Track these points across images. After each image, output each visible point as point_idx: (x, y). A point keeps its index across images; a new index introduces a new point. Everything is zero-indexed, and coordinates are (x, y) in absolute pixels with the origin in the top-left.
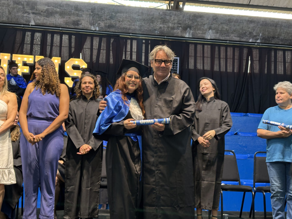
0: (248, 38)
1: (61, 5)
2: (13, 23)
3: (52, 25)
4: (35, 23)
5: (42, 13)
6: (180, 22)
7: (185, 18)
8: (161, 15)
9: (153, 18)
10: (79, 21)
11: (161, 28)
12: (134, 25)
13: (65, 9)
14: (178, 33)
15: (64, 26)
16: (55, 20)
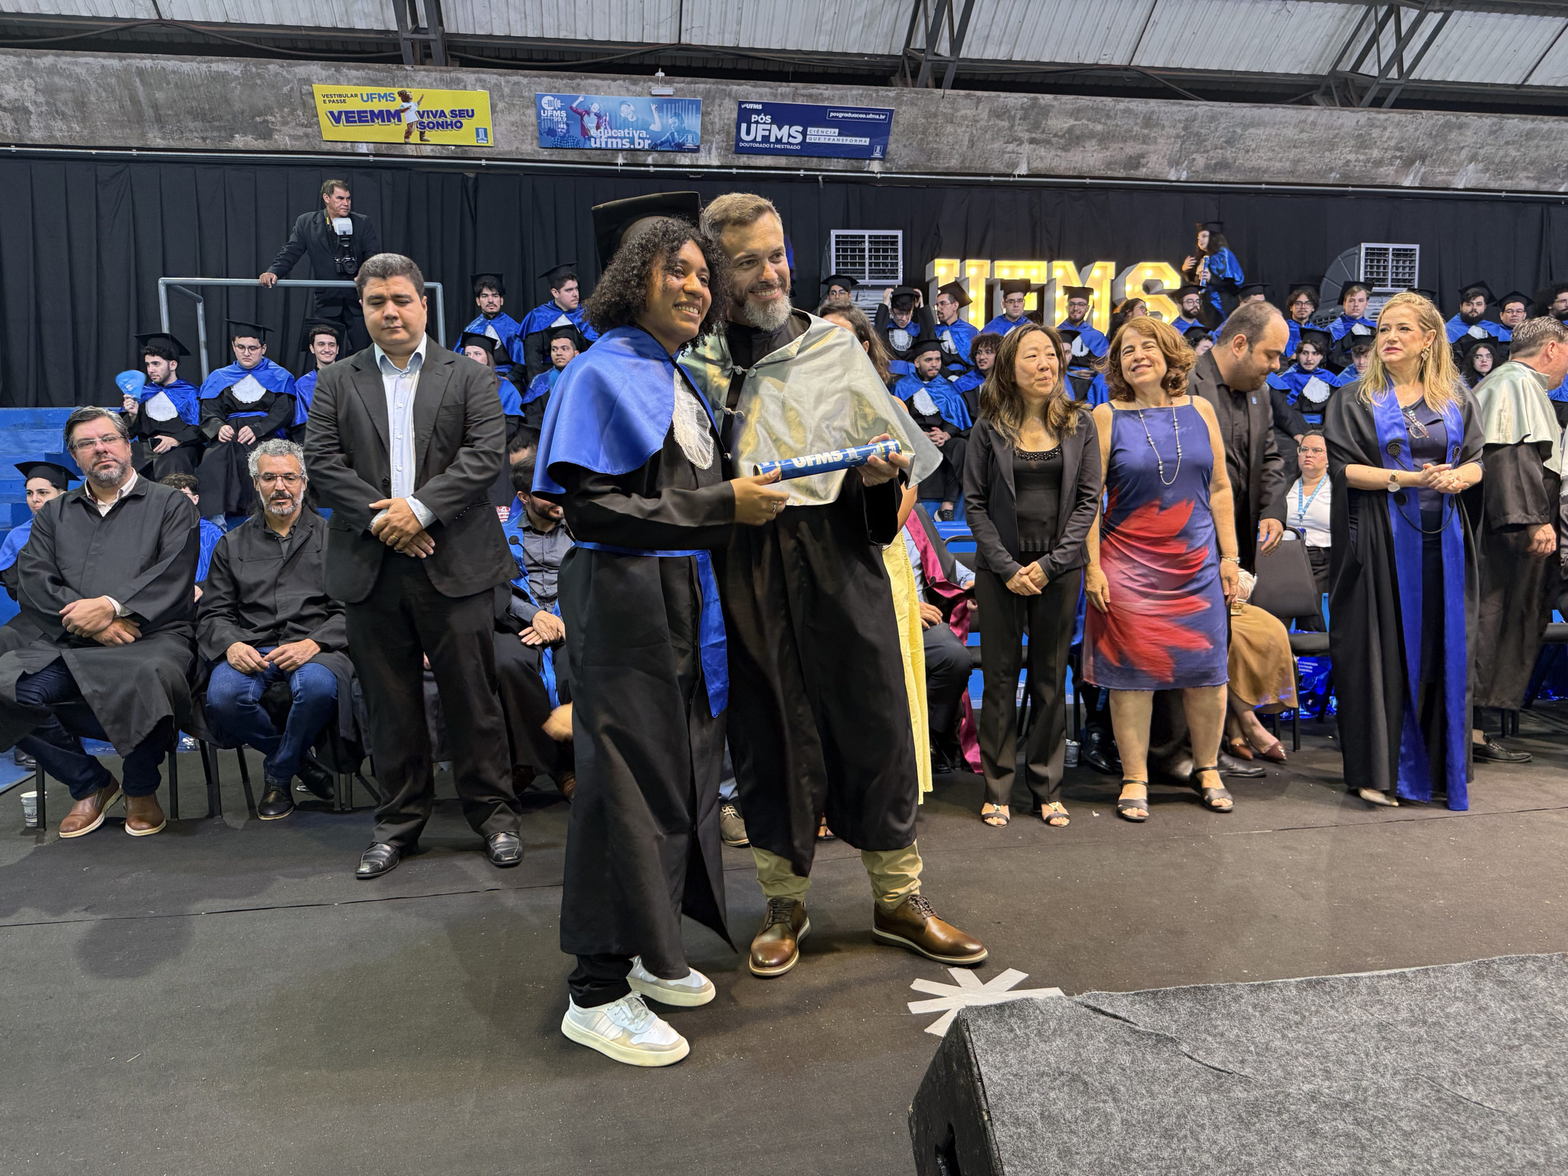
0: (1559, 180)
1: (1112, 113)
2: (973, 171)
3: (1071, 173)
4: (1029, 169)
5: (1054, 140)
6: (1404, 144)
7: (1418, 132)
8: (1362, 127)
9: (1335, 136)
10: (1142, 156)
11: (1348, 161)
12: (1281, 160)
13: (1117, 126)
14: (1388, 175)
15: (1102, 173)
16: (1083, 158)
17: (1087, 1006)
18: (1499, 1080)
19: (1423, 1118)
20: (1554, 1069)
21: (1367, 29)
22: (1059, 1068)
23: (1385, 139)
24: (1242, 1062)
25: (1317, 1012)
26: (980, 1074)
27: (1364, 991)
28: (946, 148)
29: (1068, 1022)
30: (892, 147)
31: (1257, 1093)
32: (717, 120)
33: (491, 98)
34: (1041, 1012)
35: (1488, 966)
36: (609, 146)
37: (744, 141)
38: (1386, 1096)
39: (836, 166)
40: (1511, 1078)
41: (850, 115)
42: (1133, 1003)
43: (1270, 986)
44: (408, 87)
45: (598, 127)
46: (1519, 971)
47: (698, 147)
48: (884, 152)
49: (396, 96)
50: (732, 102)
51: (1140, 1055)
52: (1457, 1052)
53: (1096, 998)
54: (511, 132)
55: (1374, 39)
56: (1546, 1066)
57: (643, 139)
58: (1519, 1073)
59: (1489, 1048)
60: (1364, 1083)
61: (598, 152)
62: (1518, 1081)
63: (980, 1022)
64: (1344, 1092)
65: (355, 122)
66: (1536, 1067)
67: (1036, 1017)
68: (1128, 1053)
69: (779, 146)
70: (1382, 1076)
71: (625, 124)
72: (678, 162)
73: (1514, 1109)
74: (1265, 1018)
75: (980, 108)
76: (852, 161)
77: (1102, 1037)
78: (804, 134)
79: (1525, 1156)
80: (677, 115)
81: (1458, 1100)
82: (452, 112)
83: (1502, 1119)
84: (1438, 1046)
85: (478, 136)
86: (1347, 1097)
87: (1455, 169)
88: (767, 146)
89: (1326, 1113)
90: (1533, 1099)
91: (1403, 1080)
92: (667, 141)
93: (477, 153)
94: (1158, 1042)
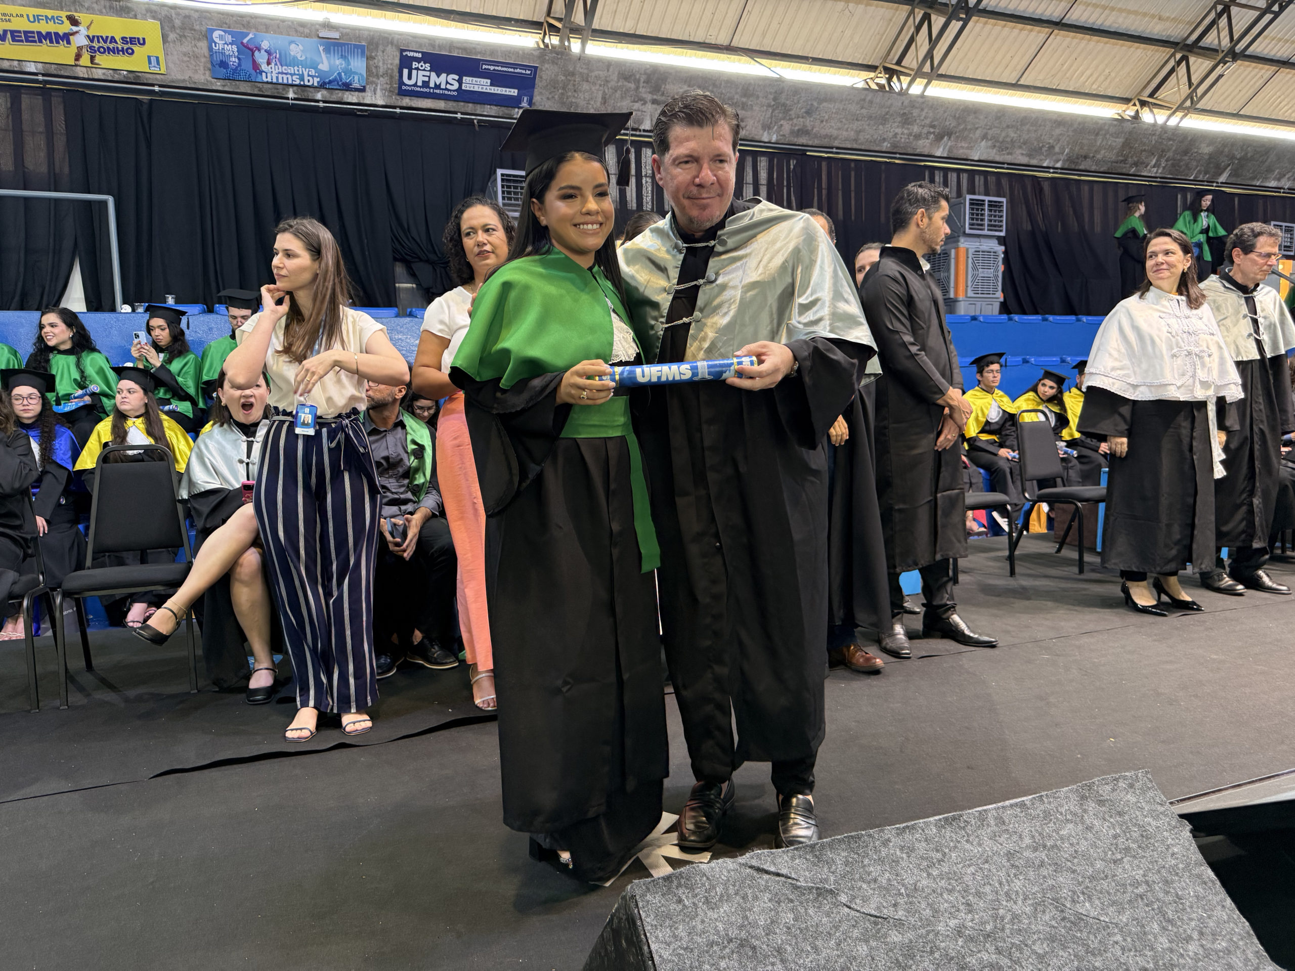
17: (751, 867)
18: (1109, 894)
19: (1052, 939)
20: (1151, 877)
21: (908, 31)
22: (727, 935)
23: (922, 118)
24: (895, 905)
25: (956, 847)
26: (651, 952)
27: (992, 822)
28: (582, 103)
29: (734, 886)
30: (537, 98)
31: (910, 935)
32: (381, 64)
33: (162, 28)
34: (708, 879)
35: (1090, 787)
36: (280, 81)
37: (406, 85)
38: (1020, 922)
39: (490, 112)
40: (1118, 890)
41: (500, 68)
42: (793, 858)
43: (913, 827)
44: (76, 11)
45: (269, 63)
46: (1114, 790)
47: (364, 87)
48: (530, 102)
49: (65, 19)
50: (394, 49)
51: (802, 911)
52: (1074, 872)
53: (758, 856)
54: (183, 61)
55: (912, 40)
56: (1144, 876)
57: (313, 77)
58: (1124, 885)
59: (1099, 865)
60: (1001, 912)
61: (270, 86)
62: (1124, 892)
63: (649, 897)
64: (985, 923)
65: (22, 41)
66: (1137, 877)
67: (704, 885)
68: (792, 910)
69: (438, 91)
70: (1015, 903)
71: (294, 62)
72: (345, 100)
73: (1124, 920)
74: (912, 859)
75: (611, 70)
76: (503, 109)
77: (767, 896)
78: (460, 81)
79: (1137, 963)
80: (343, 57)
81: (1080, 917)
82: (123, 38)
83: (1116, 931)
84: (1058, 868)
85: (150, 62)
86: (989, 928)
87: (972, 144)
88: (427, 90)
89: (971, 945)
90: (1137, 908)
91: (1032, 905)
92: (335, 80)
93: (151, 79)
94: (819, 895)
